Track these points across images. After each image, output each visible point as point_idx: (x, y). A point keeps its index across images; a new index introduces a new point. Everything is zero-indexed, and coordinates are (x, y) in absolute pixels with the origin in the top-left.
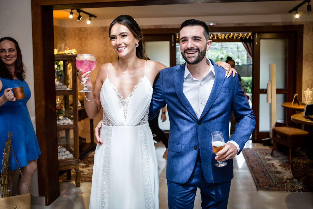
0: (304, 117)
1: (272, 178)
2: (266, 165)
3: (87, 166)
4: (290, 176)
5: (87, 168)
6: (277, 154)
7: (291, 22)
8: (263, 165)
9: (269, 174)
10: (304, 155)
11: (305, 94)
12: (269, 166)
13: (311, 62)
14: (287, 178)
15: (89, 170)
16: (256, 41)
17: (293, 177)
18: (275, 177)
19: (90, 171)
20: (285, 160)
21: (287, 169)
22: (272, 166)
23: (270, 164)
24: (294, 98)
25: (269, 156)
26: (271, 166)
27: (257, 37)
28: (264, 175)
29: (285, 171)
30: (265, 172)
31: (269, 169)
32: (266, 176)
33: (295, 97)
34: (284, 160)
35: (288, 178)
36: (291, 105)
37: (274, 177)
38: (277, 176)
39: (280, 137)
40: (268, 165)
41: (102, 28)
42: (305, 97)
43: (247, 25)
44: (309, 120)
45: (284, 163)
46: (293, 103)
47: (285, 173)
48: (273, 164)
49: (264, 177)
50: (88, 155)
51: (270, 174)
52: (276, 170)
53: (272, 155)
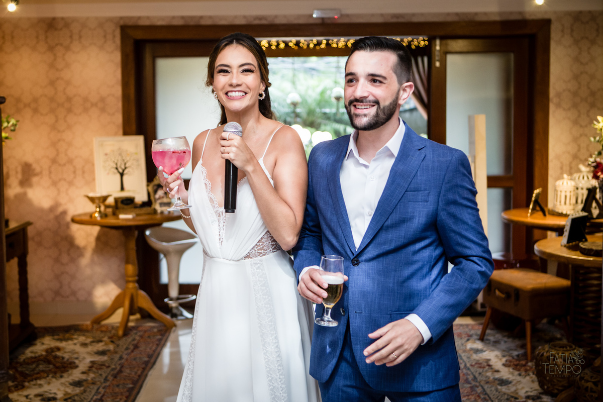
0: (565, 246)
1: (491, 396)
2: (472, 365)
3: (19, 387)
4: (531, 388)
5: (20, 393)
6: (494, 336)
7: (520, 13)
8: (465, 365)
9: (482, 387)
10: (559, 336)
11: (559, 189)
12: (480, 367)
13: (569, 109)
14: (526, 395)
15: (27, 397)
16: (437, 58)
17: (540, 390)
18: (497, 393)
19: (30, 399)
20: (515, 350)
21: (523, 373)
22: (487, 367)
23: (481, 362)
24: (533, 199)
25: (475, 342)
26: (484, 367)
27: (438, 48)
28: (472, 388)
29: (519, 378)
30: (474, 383)
31: (480, 374)
32: (477, 393)
33: (535, 197)
34: (512, 350)
35: (530, 394)
36: (527, 217)
37: (495, 392)
38: (501, 389)
39: (503, 296)
40: (476, 364)
41: (41, 20)
42: (559, 196)
43: (415, 20)
44: (578, 253)
45: (513, 358)
46: (530, 211)
47: (519, 382)
48: (488, 360)
49: (473, 395)
50: (17, 358)
51: (486, 387)
52: (497, 376)
53: (482, 338)
